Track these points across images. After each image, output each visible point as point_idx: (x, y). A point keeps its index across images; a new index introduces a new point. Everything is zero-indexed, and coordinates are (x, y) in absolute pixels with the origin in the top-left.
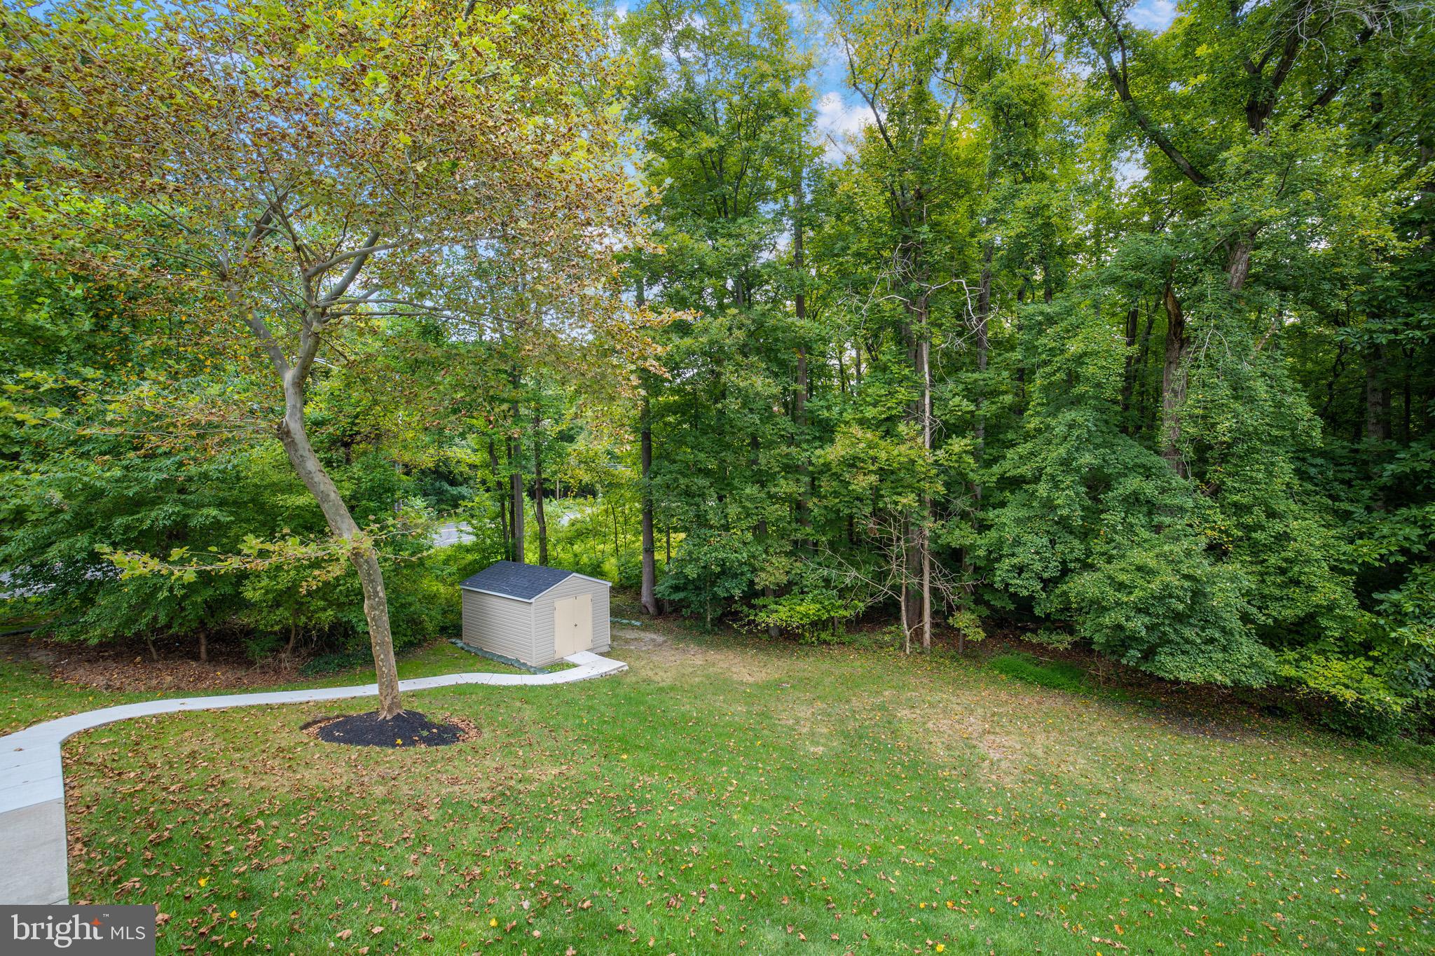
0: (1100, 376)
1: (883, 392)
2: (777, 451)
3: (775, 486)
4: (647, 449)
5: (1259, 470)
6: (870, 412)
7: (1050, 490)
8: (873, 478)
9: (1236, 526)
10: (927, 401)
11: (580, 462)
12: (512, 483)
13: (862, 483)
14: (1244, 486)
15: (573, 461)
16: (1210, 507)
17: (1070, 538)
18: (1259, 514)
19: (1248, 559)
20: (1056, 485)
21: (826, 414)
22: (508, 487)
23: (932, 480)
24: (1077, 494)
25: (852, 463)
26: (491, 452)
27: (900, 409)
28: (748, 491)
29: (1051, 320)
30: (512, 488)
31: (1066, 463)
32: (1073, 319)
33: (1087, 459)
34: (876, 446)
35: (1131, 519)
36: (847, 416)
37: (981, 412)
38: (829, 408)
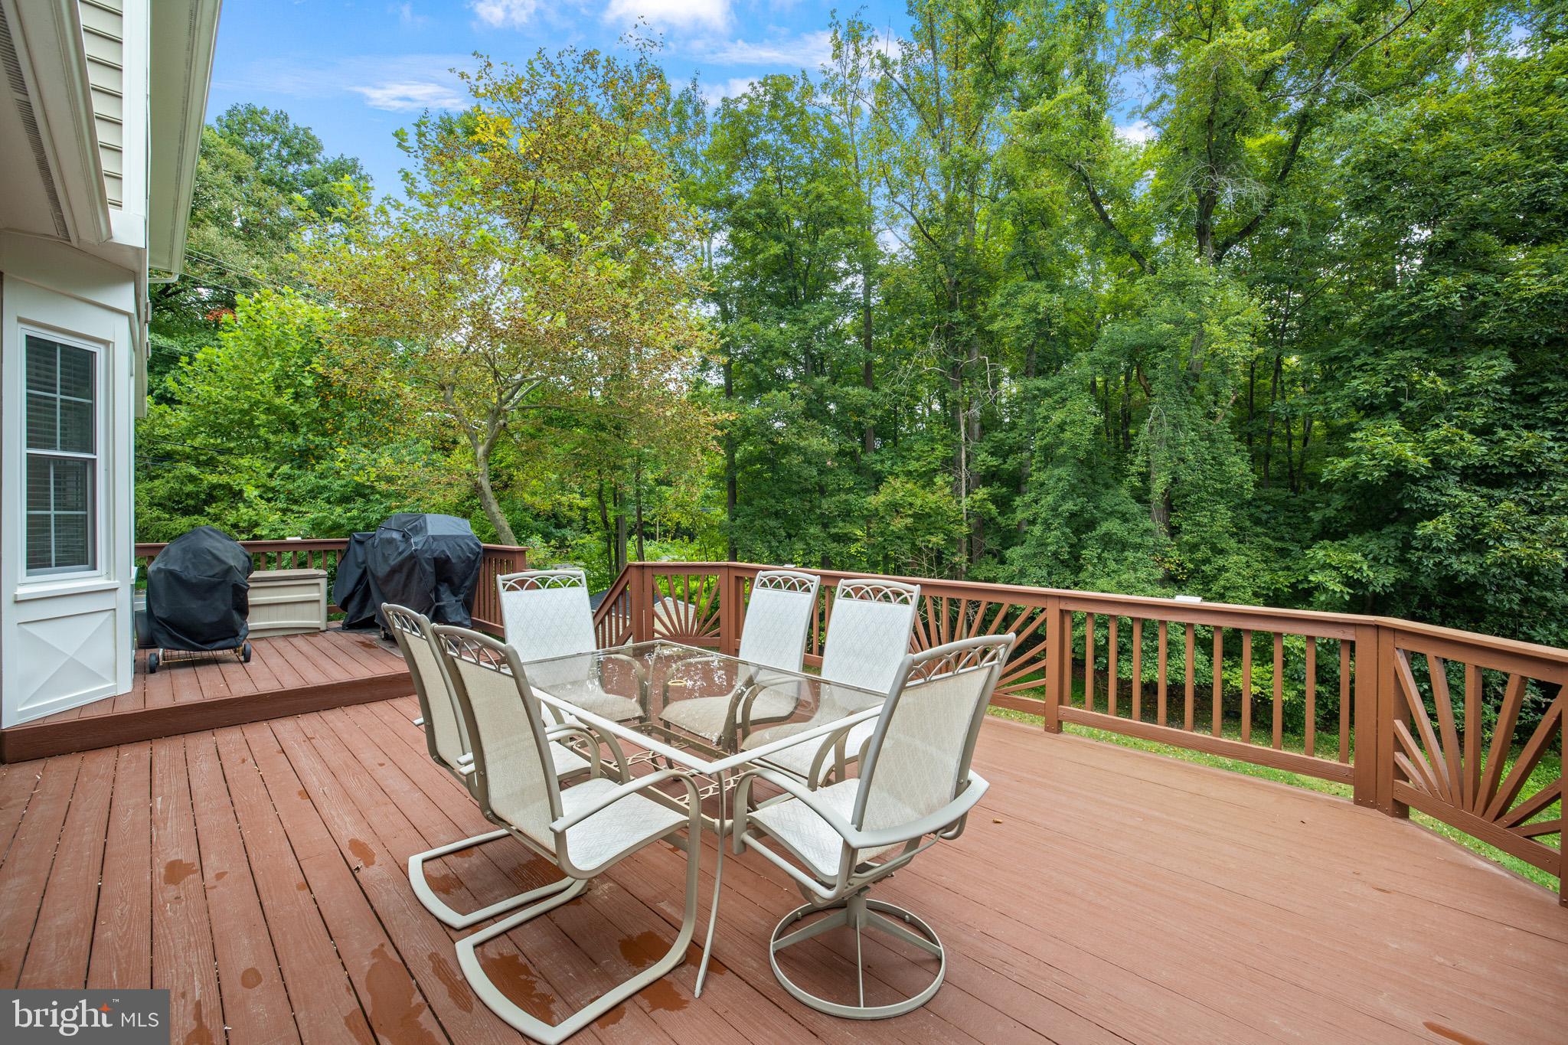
0: (1075, 440)
1: (926, 448)
2: (837, 498)
3: (835, 527)
4: (733, 497)
5: (1205, 516)
6: (913, 465)
7: (1044, 531)
8: (910, 520)
9: (1190, 561)
10: (963, 456)
11: (677, 506)
12: (617, 524)
13: (898, 524)
14: (1195, 529)
15: (670, 504)
16: (1169, 546)
17: (1063, 570)
18: (1204, 552)
19: (1200, 587)
20: (1048, 526)
21: (879, 467)
22: (614, 527)
23: (959, 522)
24: (1063, 533)
25: (895, 508)
26: (600, 498)
27: (939, 464)
28: (812, 531)
29: (1047, 393)
30: (617, 528)
31: (1054, 509)
32: (1063, 394)
33: (1069, 506)
34: (915, 495)
35: (1105, 555)
36: (897, 469)
37: (1006, 466)
38: (882, 462)
